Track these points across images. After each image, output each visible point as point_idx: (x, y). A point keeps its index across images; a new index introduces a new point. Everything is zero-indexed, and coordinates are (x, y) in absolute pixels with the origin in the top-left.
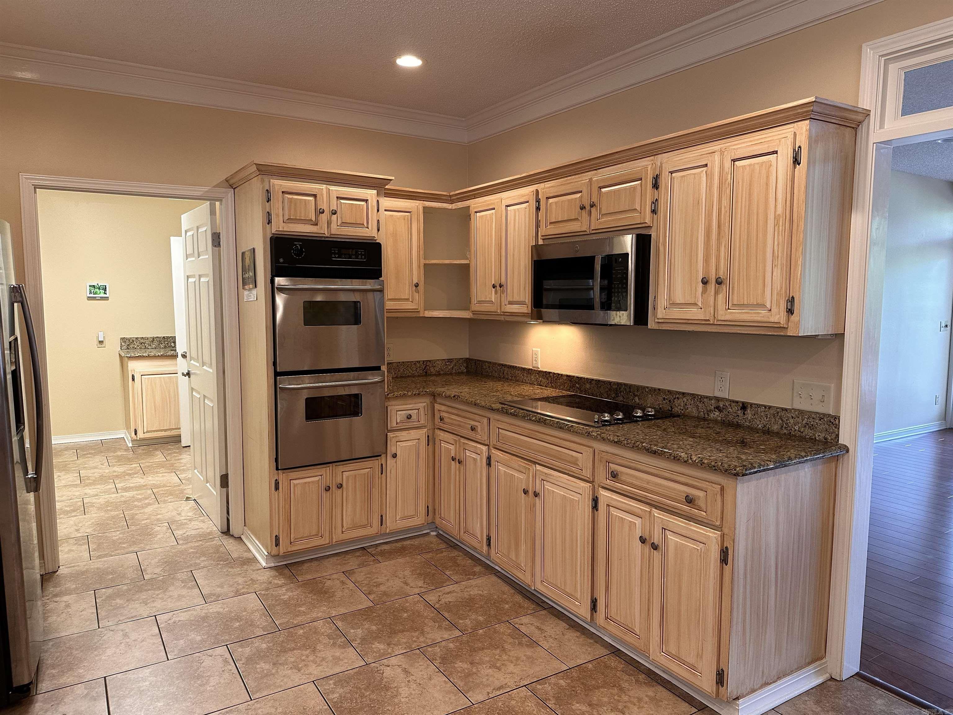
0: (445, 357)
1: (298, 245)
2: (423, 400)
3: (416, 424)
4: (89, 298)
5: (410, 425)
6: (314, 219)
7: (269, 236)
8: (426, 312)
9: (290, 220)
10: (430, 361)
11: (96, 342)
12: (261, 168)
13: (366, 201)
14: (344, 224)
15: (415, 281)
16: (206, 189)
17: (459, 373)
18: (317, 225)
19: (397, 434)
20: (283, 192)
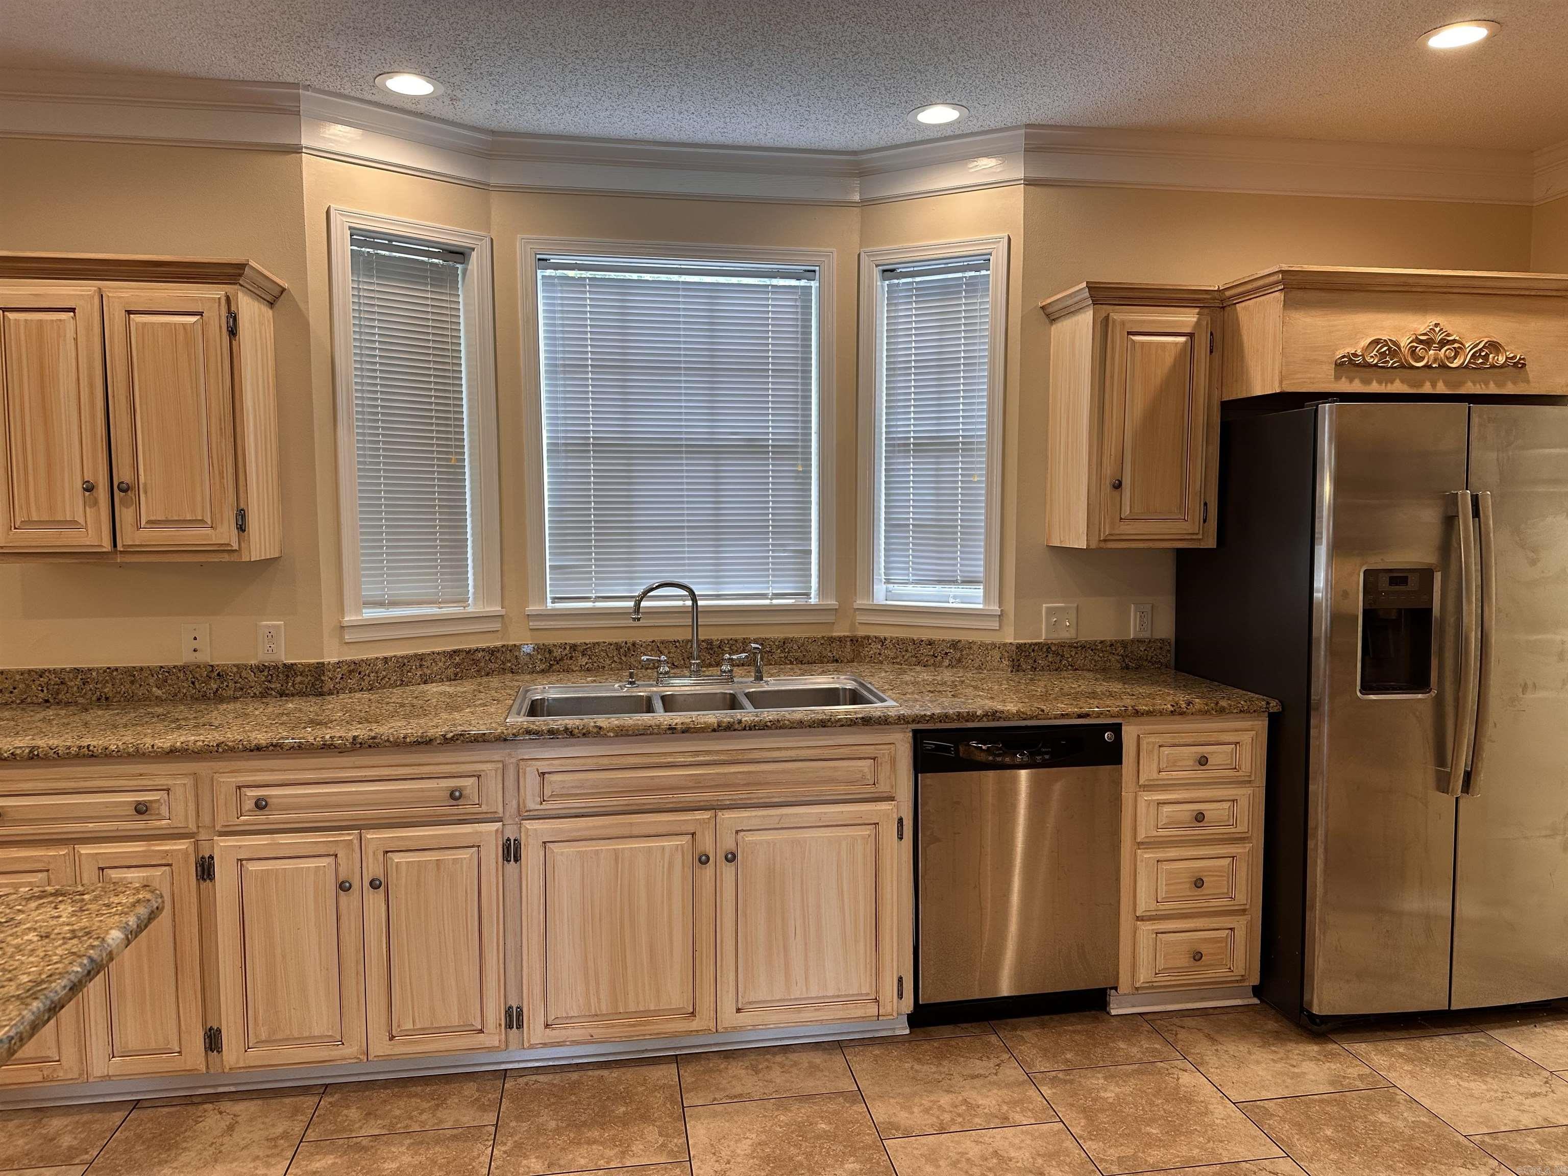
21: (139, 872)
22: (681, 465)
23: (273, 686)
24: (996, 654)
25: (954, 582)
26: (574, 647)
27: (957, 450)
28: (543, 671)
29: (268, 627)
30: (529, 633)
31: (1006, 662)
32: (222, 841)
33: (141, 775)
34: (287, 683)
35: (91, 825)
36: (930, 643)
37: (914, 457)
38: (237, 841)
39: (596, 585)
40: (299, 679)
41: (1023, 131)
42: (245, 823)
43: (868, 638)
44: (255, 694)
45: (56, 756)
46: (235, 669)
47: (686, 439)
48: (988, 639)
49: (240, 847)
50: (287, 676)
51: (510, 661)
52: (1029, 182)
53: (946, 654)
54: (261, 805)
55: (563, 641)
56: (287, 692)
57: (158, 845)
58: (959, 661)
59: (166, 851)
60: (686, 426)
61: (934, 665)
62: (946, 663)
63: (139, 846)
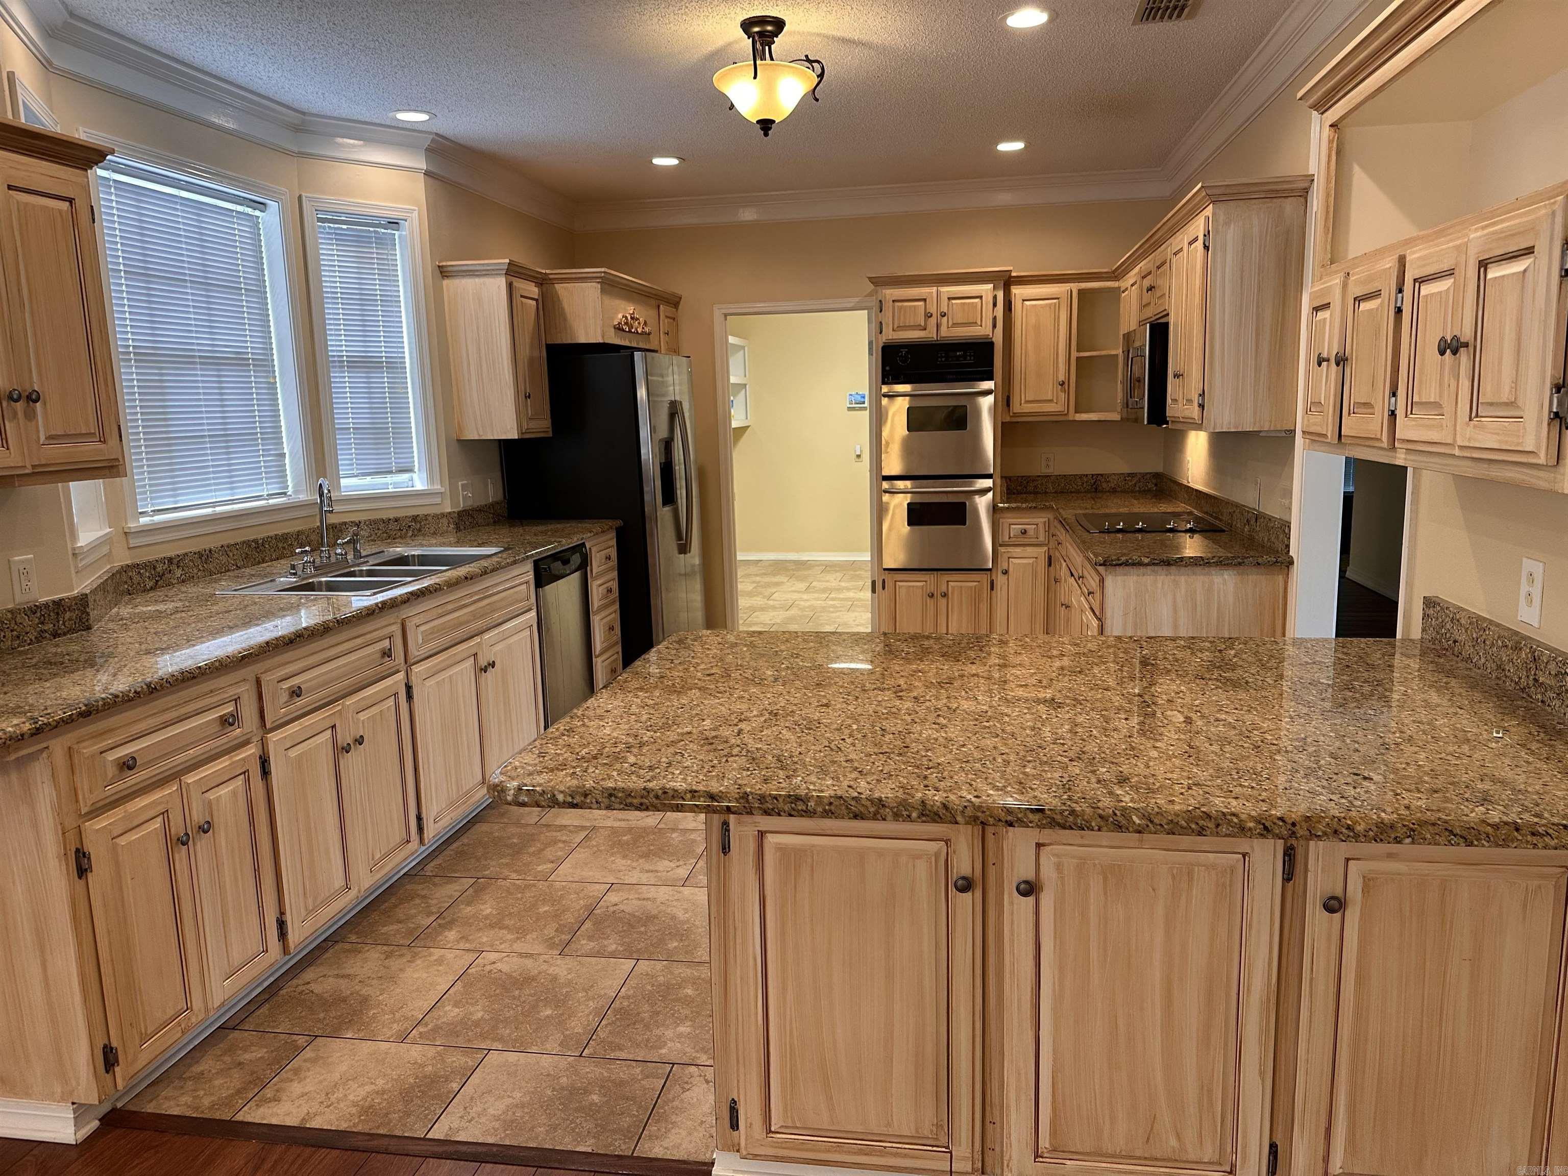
0: (1126, 470)
1: (904, 351)
2: (1043, 515)
3: (1034, 541)
4: (850, 409)
5: (1026, 541)
6: (923, 324)
7: (881, 345)
8: (1077, 415)
9: (901, 328)
10: (1102, 475)
11: (855, 456)
12: (874, 280)
13: (981, 297)
14: (955, 325)
15: (1061, 378)
16: (857, 299)
17: (1144, 491)
18: (925, 329)
19: (1010, 549)
20: (893, 301)
21: (227, 787)
22: (196, 375)
23: (46, 628)
24: (445, 521)
25: (391, 472)
26: (170, 560)
27: (383, 367)
28: (151, 588)
29: (22, 562)
30: (127, 552)
31: (452, 526)
32: (273, 736)
33: (212, 691)
34: (58, 622)
35: (191, 752)
36: (396, 520)
37: (348, 372)
38: (282, 733)
39: (151, 499)
40: (68, 615)
41: (431, 137)
42: (285, 715)
43: (345, 523)
44: (31, 640)
45: (168, 685)
46: (9, 616)
47: (199, 351)
48: (437, 510)
49: (285, 738)
50: (58, 614)
51: (126, 583)
52: (427, 174)
53: (409, 526)
54: (296, 693)
55: (162, 556)
56: (59, 632)
57: (238, 755)
58: (420, 530)
59: (243, 759)
60: (197, 338)
61: (401, 537)
62: (410, 533)
63: (225, 761)
